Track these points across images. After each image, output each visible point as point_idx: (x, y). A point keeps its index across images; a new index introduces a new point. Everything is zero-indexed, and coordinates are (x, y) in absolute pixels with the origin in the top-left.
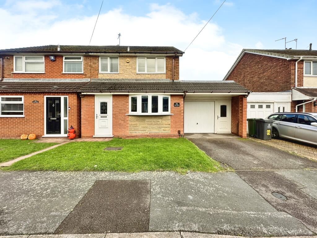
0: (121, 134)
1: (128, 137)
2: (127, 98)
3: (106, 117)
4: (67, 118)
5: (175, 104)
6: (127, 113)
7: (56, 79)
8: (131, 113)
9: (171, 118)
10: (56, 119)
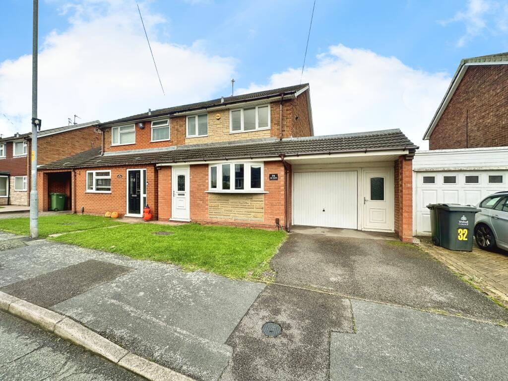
0: (199, 218)
1: (208, 223)
2: (207, 169)
3: (184, 195)
4: (145, 196)
5: (271, 176)
6: (206, 189)
7: (145, 149)
8: (211, 190)
9: (265, 197)
10: (136, 196)
